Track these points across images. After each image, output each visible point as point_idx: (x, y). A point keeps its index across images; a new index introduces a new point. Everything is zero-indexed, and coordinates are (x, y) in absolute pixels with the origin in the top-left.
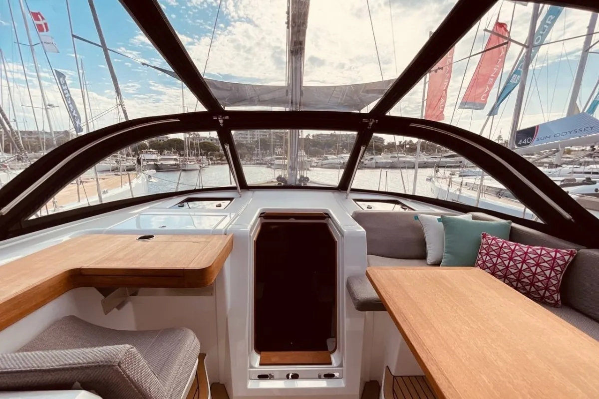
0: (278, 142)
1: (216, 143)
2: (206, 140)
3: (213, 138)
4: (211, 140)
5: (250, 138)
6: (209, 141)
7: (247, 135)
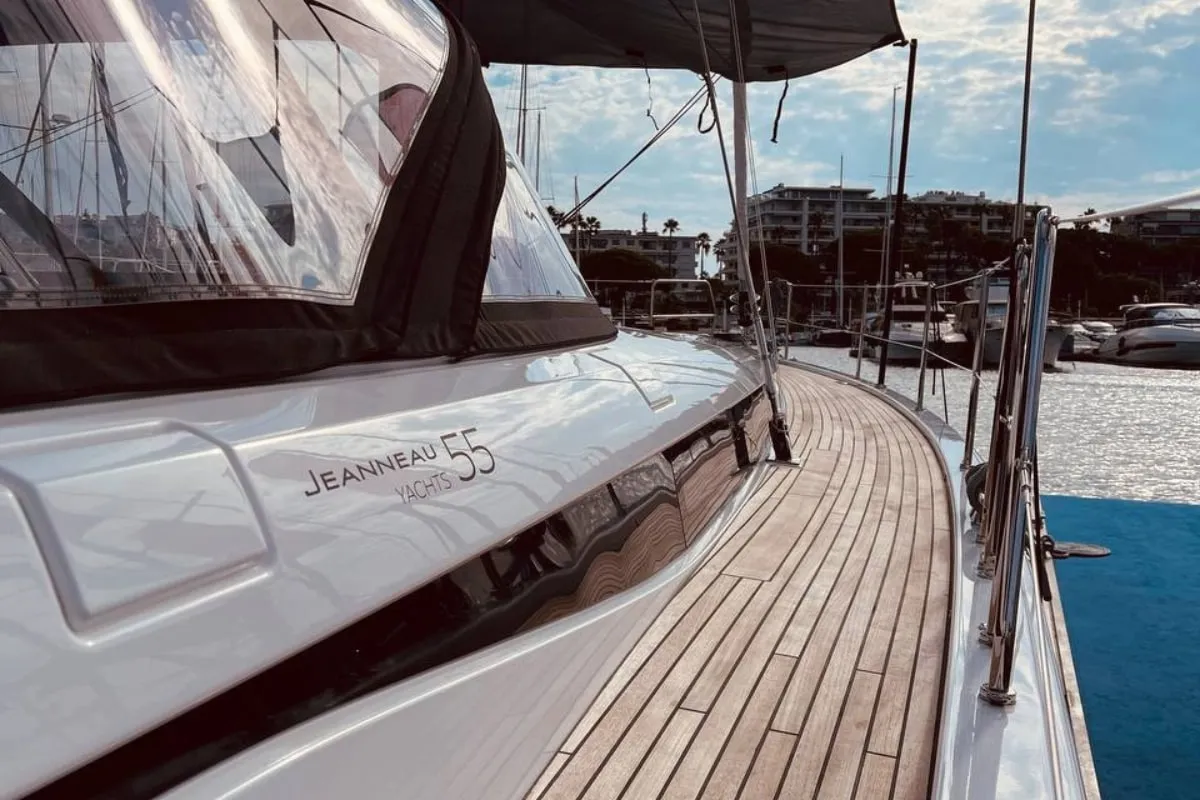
0: (939, 249)
1: (660, 256)
2: (623, 245)
3: (655, 235)
4: (646, 245)
5: (811, 234)
6: (637, 248)
7: (796, 219)
